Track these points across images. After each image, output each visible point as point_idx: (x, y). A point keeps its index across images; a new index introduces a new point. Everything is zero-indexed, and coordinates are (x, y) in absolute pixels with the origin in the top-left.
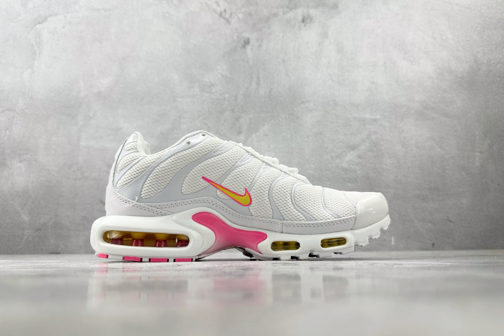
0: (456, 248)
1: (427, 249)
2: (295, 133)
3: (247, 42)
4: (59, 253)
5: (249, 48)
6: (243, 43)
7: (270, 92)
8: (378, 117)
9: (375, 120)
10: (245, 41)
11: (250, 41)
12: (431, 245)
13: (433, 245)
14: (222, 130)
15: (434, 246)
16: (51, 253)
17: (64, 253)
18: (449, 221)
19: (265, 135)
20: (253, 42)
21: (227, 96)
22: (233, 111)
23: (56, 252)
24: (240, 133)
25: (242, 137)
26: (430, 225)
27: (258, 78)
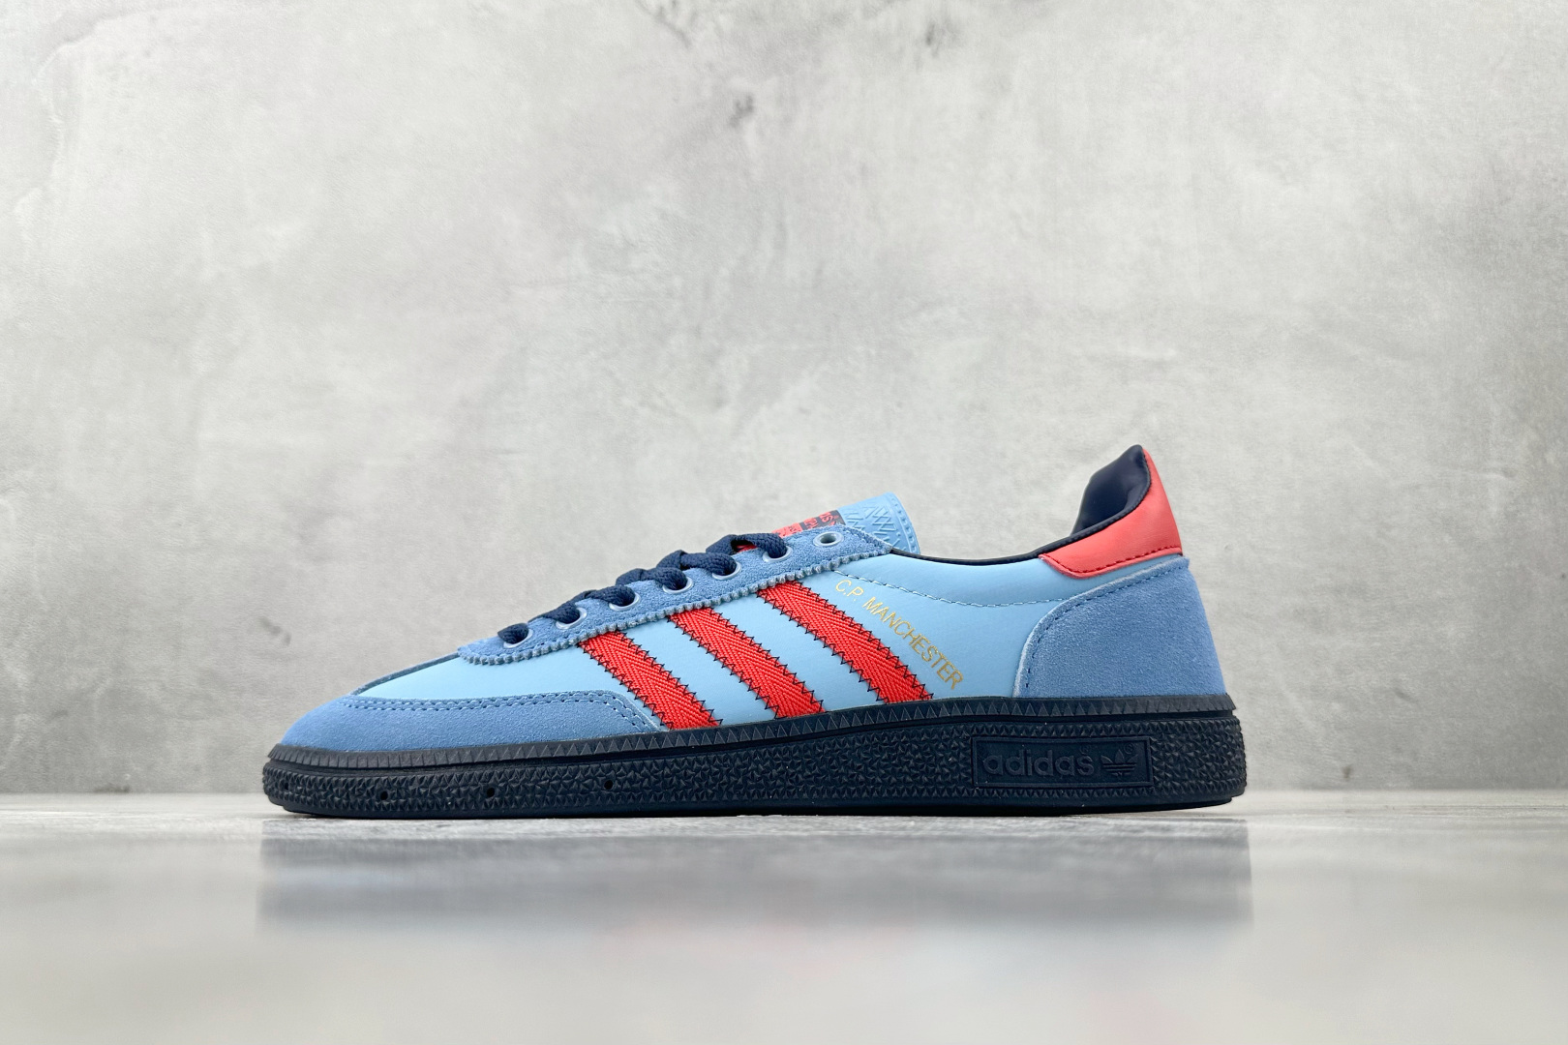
0: (1420, 783)
1: (1326, 787)
2: (900, 405)
3: (745, 108)
4: (126, 791)
5: (750, 127)
6: (731, 109)
7: (819, 271)
8: (1171, 353)
9: (1160, 365)
10: (738, 104)
11: (755, 104)
12: (1341, 774)
13: (1348, 772)
14: (661, 395)
15: (1351, 777)
16: (99, 791)
17: (140, 791)
18: (1402, 695)
19: (802, 410)
20: (765, 108)
21: (677, 282)
22: (697, 331)
23: (116, 788)
24: (719, 403)
25: (726, 417)
26: (1336, 707)
27: (781, 227)
